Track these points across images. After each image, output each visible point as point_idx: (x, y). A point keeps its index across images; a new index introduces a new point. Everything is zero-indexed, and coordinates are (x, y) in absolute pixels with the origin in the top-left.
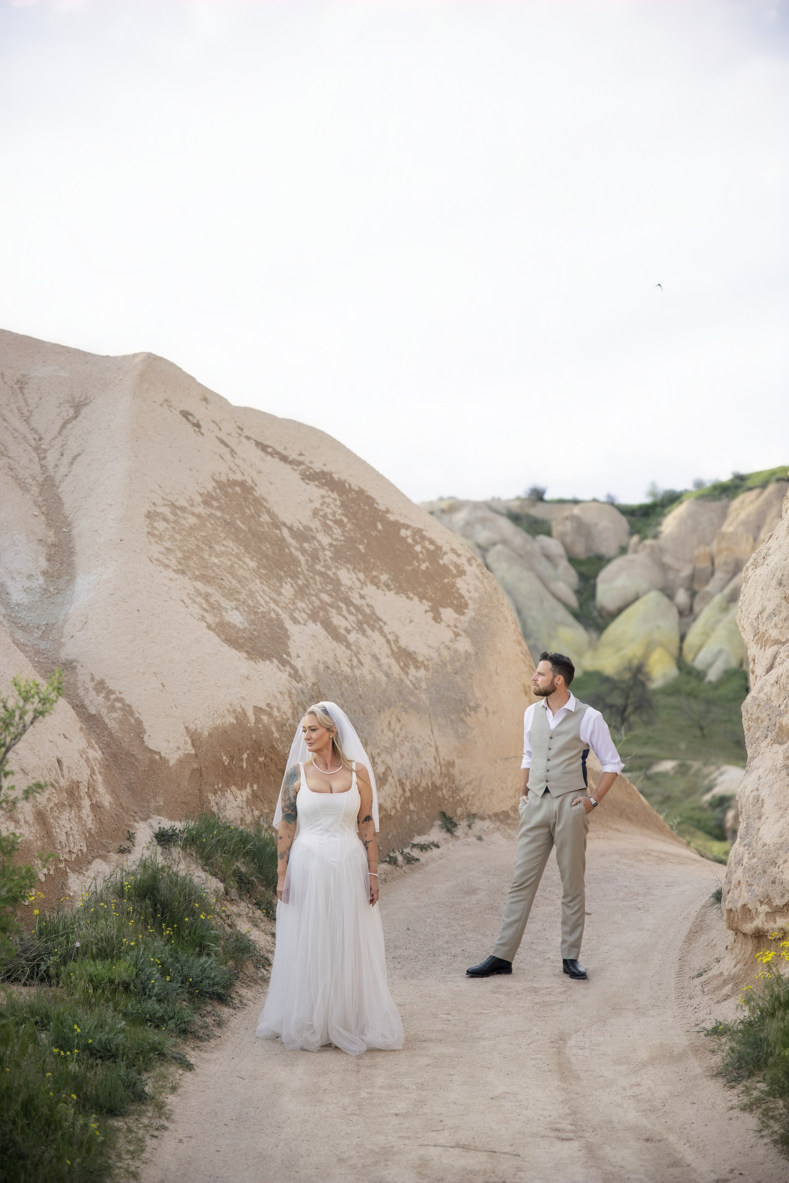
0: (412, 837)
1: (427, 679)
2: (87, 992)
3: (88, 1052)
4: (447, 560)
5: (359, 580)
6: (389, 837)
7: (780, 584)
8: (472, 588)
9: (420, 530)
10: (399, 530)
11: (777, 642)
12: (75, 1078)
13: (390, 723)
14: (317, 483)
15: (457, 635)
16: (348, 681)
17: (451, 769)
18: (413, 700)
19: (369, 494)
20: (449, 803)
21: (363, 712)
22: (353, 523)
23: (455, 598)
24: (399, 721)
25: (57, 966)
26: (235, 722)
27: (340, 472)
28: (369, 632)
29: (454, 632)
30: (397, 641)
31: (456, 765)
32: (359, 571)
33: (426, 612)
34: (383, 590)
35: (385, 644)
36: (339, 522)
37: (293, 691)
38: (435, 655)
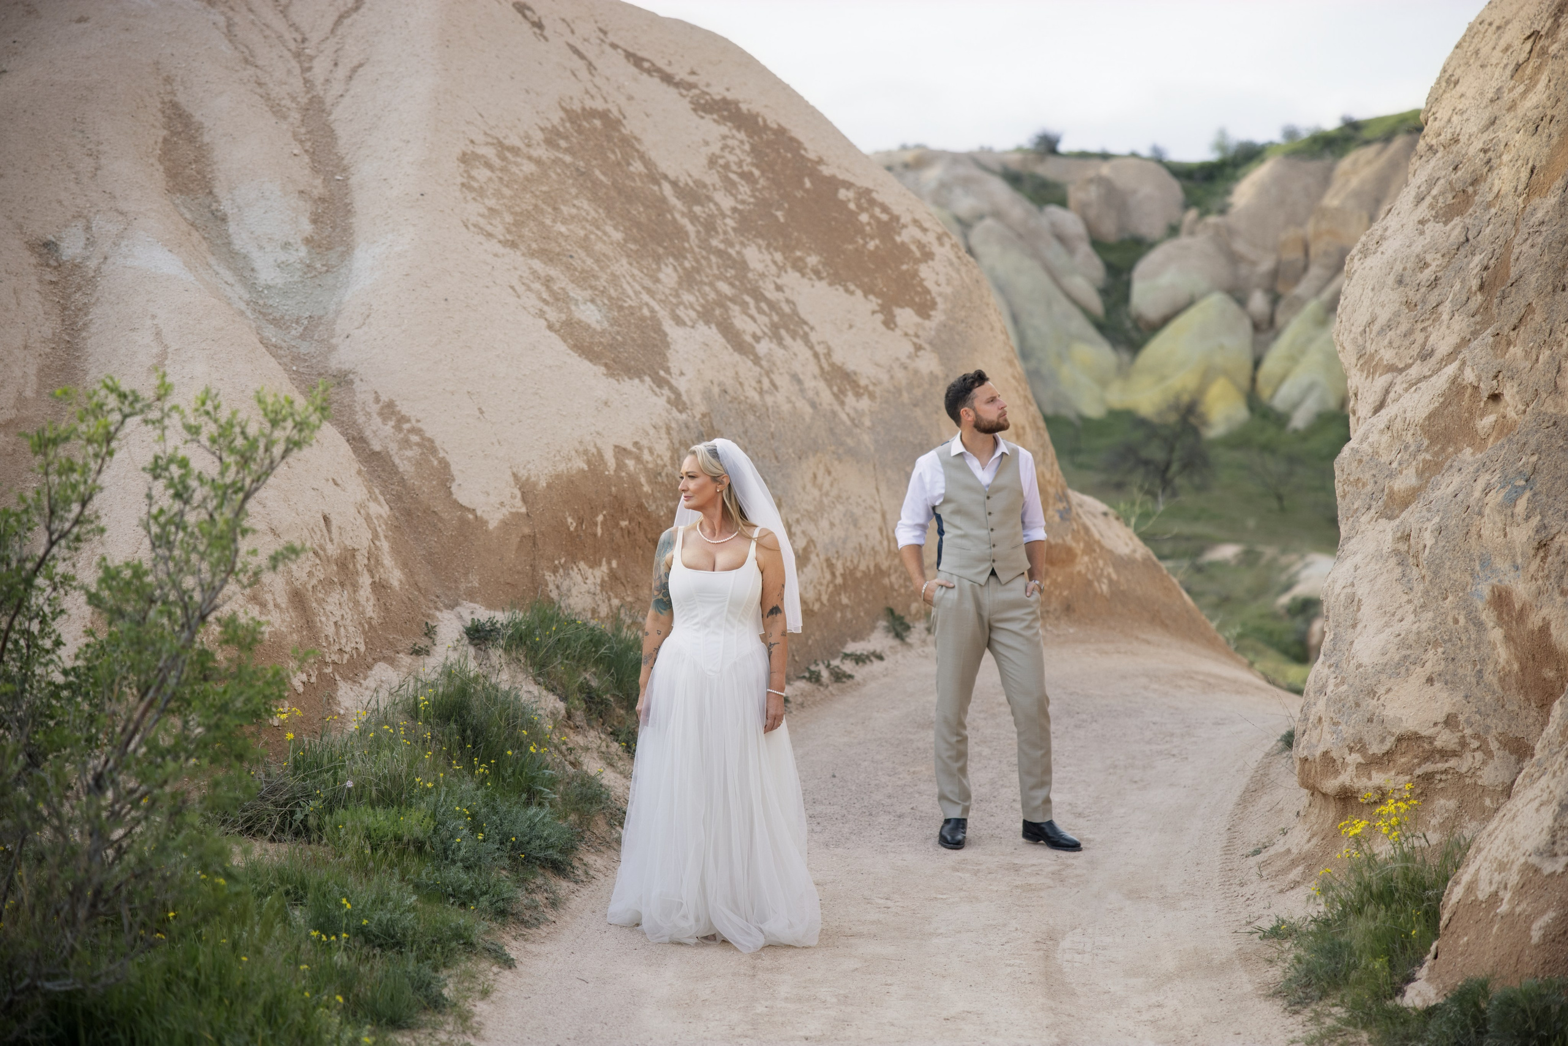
0: (843, 644)
1: (871, 412)
2: (363, 852)
3: (361, 938)
4: (907, 236)
5: (775, 262)
6: (810, 642)
7: (1400, 282)
8: (942, 279)
9: (868, 192)
10: (836, 190)
11: (1391, 368)
12: (342, 973)
13: (815, 476)
14: (715, 116)
15: (918, 348)
16: (755, 412)
18: (850, 442)
19: (793, 134)
20: (900, 595)
21: (776, 458)
22: (768, 178)
23: (917, 293)
24: (829, 473)
25: (319, 814)
26: (586, 468)
27: (751, 100)
28: (788, 340)
29: (915, 344)
30: (828, 355)
32: (776, 249)
33: (874, 312)
34: (810, 279)
35: (812, 361)
36: (747, 177)
37: (674, 425)
38: (885, 377)
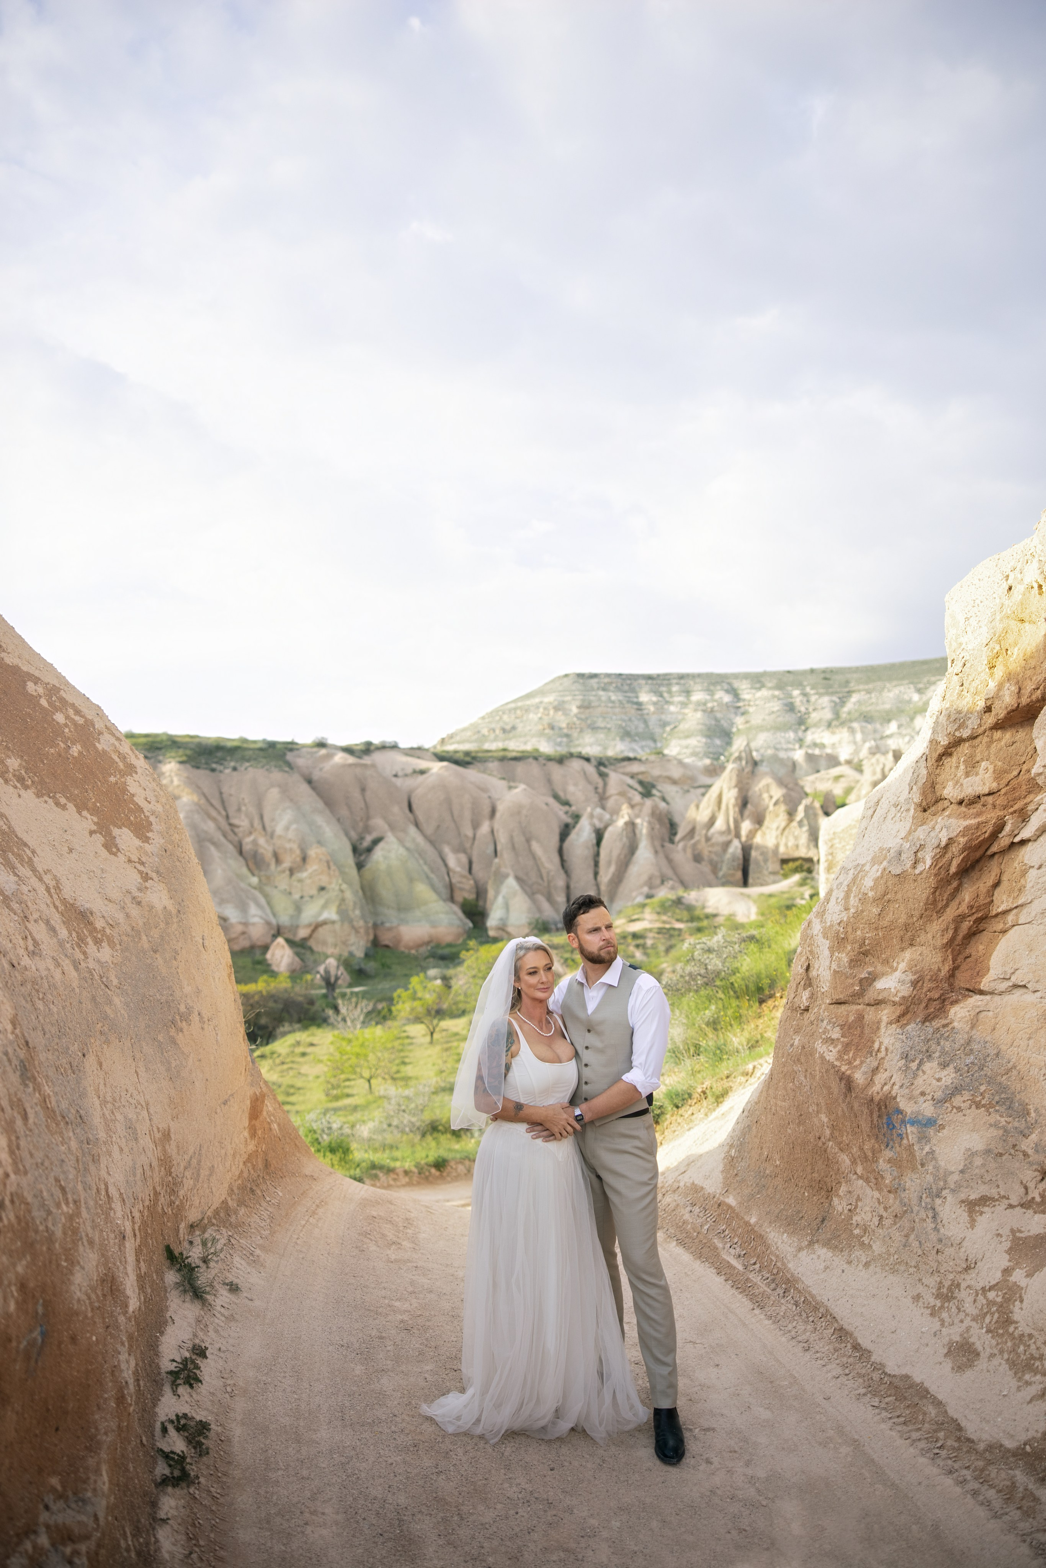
1: (115, 965)
8: (150, 796)
9: (56, 689)
10: (25, 682)
15: (146, 877)
17: (167, 1147)
18: (109, 1013)
20: (170, 1220)
23: (130, 810)
28: (20, 868)
29: (141, 872)
30: (58, 888)
31: (172, 1136)
33: (92, 833)
34: (16, 787)
35: (45, 895)
38: (120, 917)
